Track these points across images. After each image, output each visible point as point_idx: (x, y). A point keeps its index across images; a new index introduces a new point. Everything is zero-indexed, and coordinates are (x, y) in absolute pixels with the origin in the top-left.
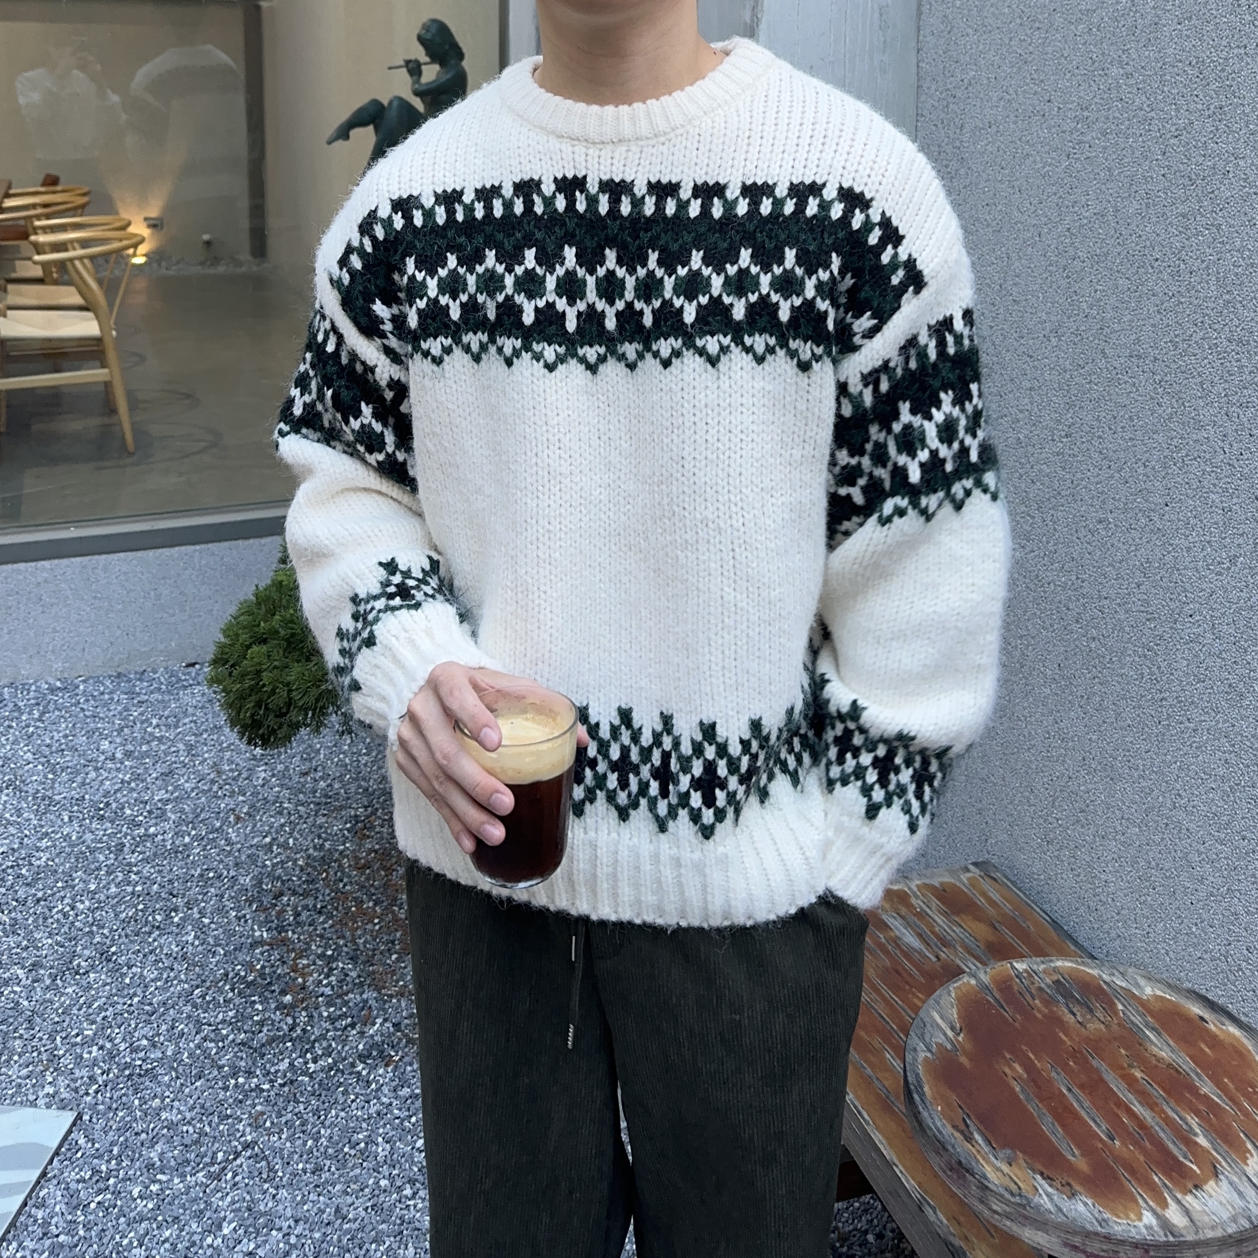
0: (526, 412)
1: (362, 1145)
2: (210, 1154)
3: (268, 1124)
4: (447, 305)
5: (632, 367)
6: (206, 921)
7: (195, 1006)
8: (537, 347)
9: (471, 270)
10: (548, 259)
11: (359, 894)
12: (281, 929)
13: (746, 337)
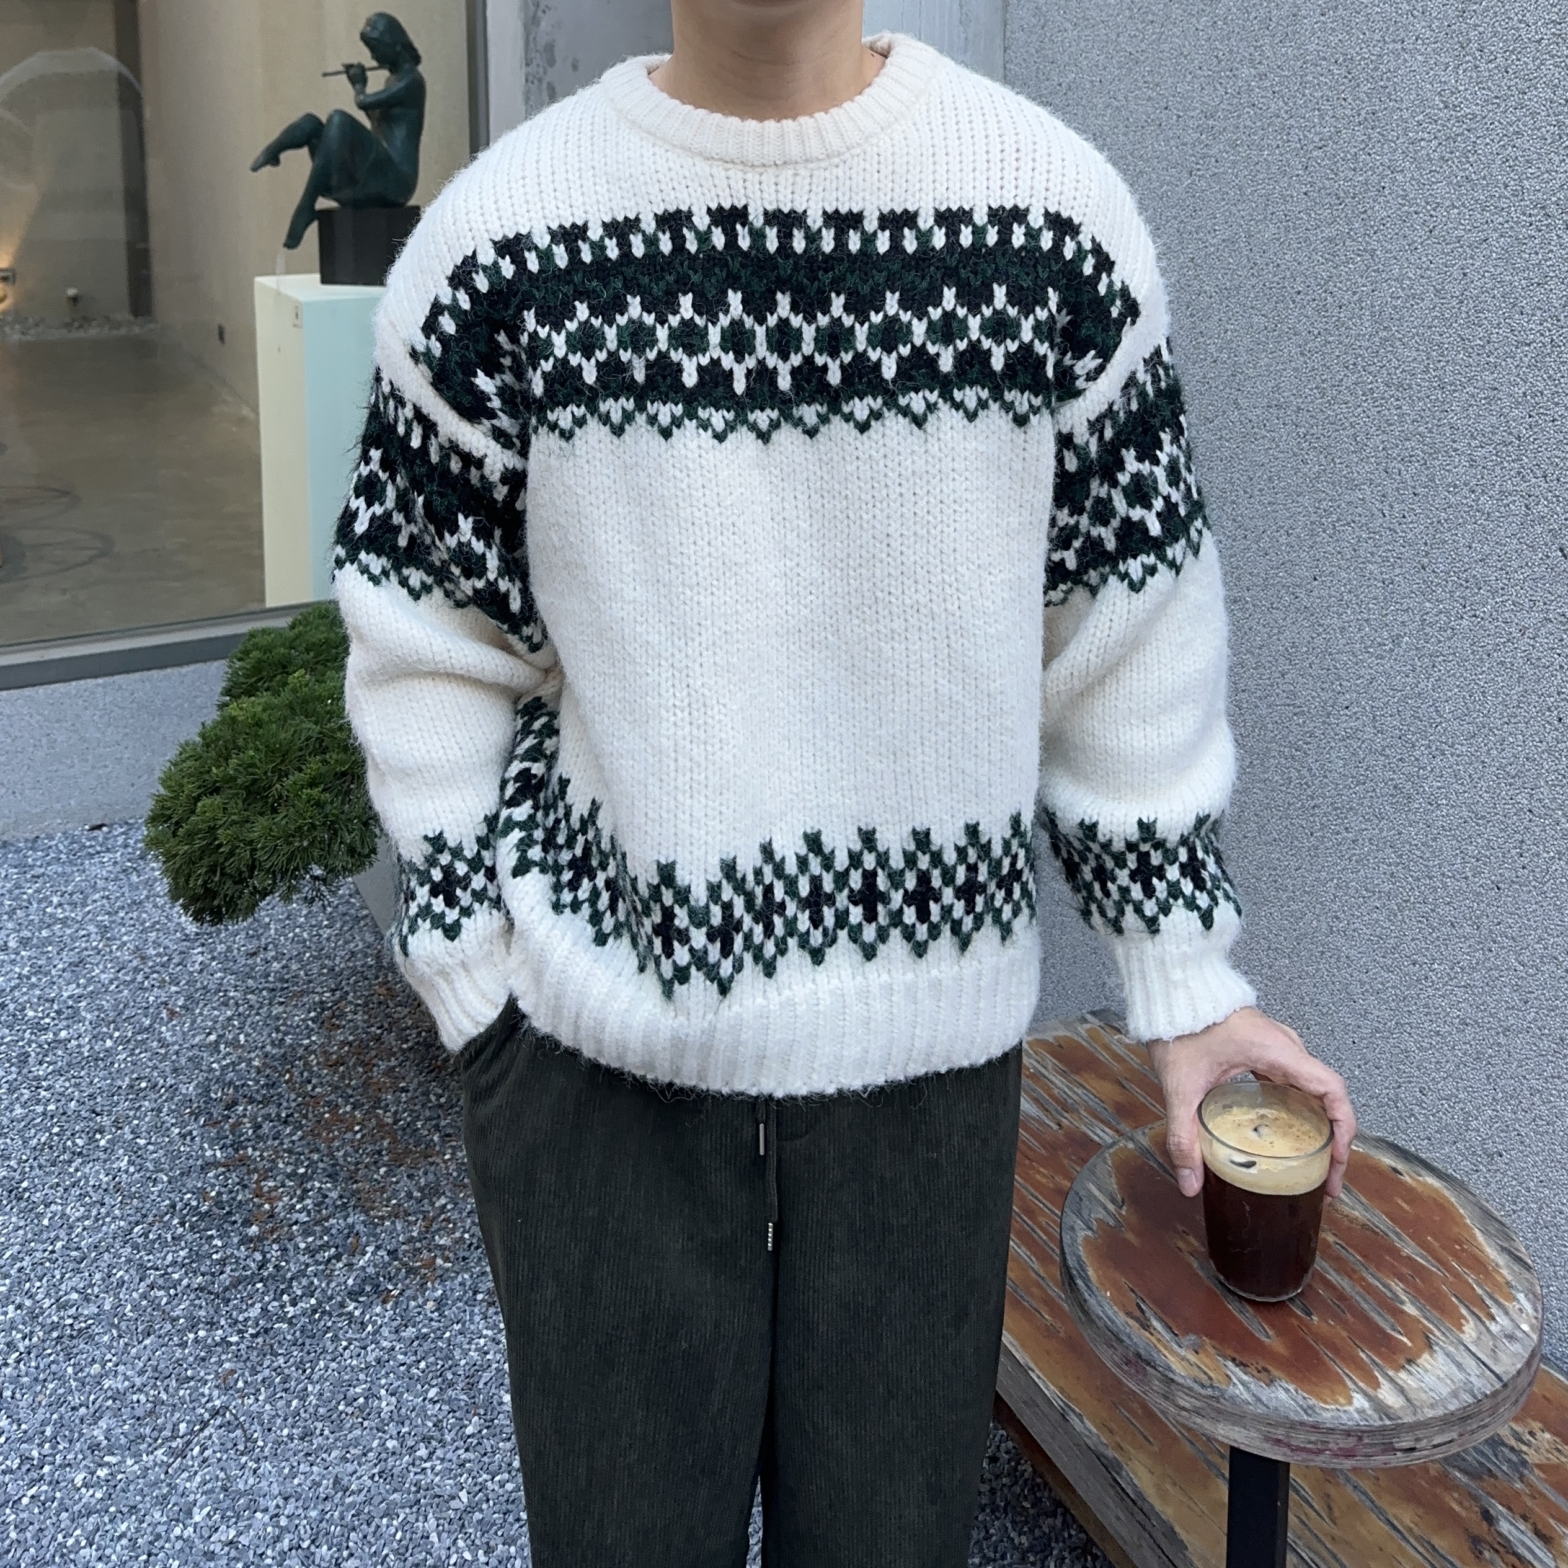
0: (694, 492)
1: (361, 1400)
2: (169, 1426)
3: (240, 1384)
4: (580, 365)
5: (812, 433)
6: (142, 1142)
7: (136, 1247)
8: (703, 414)
9: (610, 322)
10: (710, 306)
11: (333, 1097)
12: (237, 1146)
13: (955, 391)
